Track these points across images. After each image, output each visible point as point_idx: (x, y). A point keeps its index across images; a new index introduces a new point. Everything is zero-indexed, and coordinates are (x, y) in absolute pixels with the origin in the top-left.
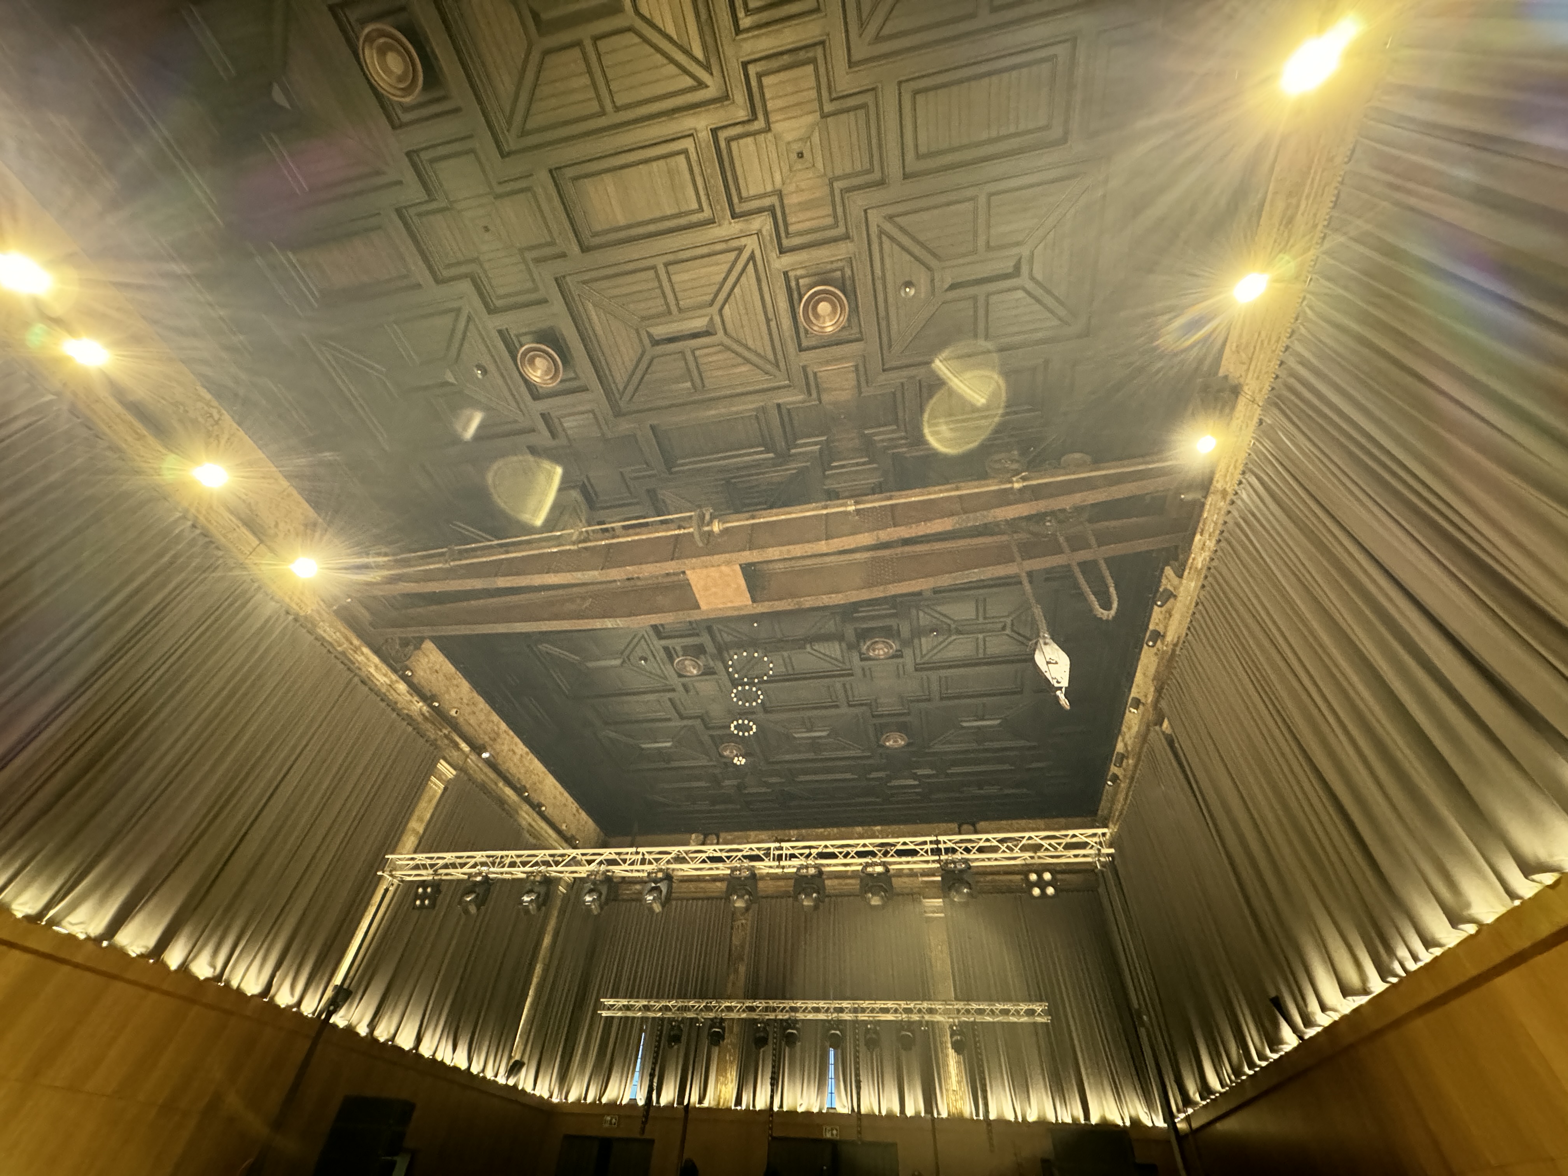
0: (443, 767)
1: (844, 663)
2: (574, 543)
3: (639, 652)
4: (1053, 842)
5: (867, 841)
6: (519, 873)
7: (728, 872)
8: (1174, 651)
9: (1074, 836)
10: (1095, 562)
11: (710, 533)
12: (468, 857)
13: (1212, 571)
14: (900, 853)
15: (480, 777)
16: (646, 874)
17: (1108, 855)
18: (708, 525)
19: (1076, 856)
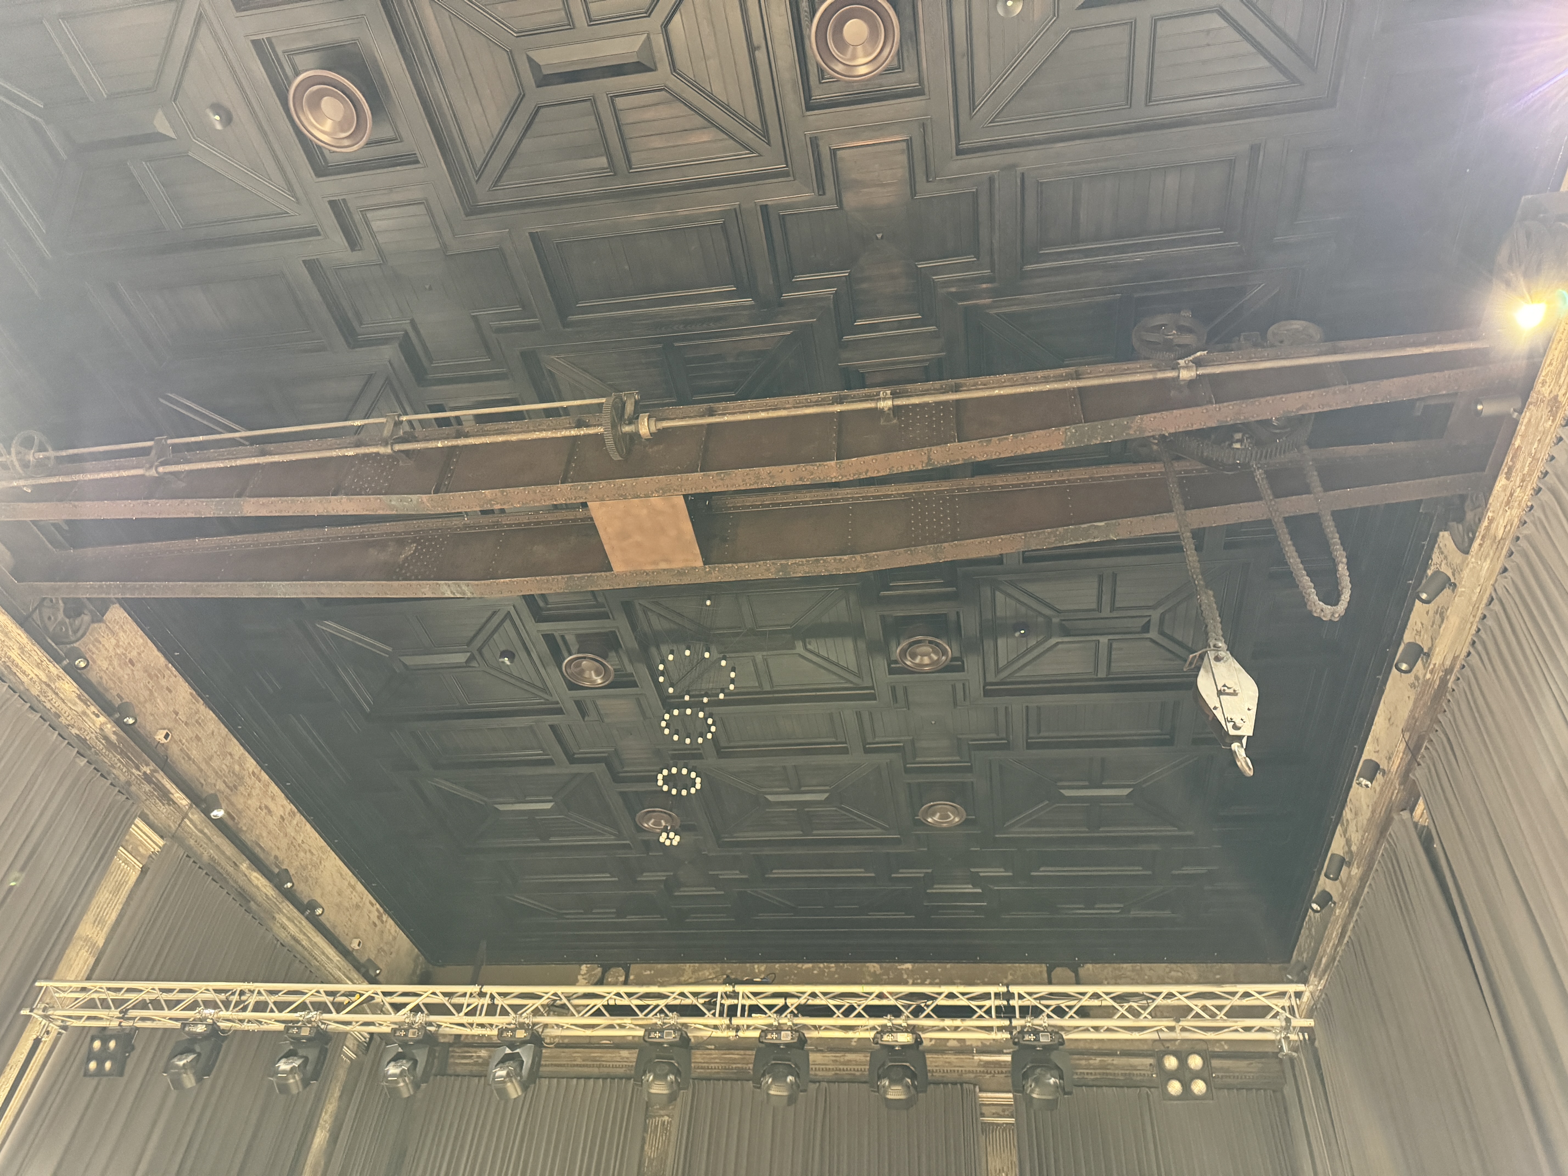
0: (140, 830)
1: (859, 675)
2: (385, 443)
3: (500, 642)
4: (1209, 1003)
5: (886, 989)
6: (272, 1021)
7: (641, 1033)
8: (1444, 682)
9: (1247, 995)
10: (1315, 518)
11: (635, 436)
12: (182, 991)
13: (1523, 543)
14: (942, 1012)
15: (207, 853)
16: (495, 1032)
17: (1303, 1030)
18: (630, 423)
19: (1247, 1029)
